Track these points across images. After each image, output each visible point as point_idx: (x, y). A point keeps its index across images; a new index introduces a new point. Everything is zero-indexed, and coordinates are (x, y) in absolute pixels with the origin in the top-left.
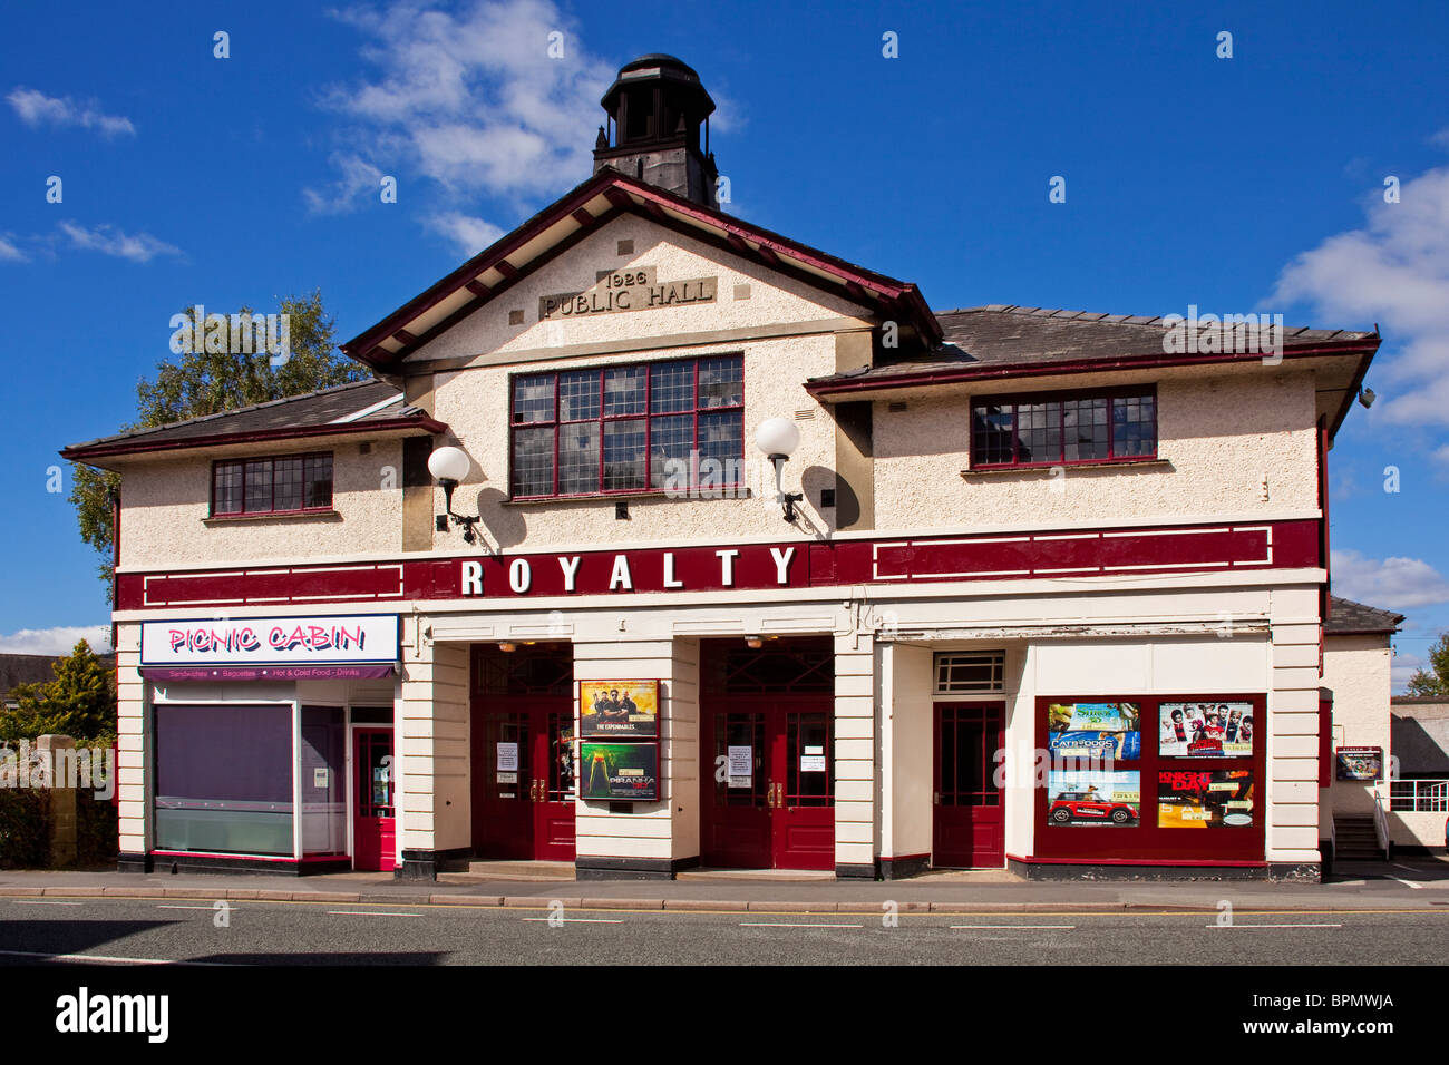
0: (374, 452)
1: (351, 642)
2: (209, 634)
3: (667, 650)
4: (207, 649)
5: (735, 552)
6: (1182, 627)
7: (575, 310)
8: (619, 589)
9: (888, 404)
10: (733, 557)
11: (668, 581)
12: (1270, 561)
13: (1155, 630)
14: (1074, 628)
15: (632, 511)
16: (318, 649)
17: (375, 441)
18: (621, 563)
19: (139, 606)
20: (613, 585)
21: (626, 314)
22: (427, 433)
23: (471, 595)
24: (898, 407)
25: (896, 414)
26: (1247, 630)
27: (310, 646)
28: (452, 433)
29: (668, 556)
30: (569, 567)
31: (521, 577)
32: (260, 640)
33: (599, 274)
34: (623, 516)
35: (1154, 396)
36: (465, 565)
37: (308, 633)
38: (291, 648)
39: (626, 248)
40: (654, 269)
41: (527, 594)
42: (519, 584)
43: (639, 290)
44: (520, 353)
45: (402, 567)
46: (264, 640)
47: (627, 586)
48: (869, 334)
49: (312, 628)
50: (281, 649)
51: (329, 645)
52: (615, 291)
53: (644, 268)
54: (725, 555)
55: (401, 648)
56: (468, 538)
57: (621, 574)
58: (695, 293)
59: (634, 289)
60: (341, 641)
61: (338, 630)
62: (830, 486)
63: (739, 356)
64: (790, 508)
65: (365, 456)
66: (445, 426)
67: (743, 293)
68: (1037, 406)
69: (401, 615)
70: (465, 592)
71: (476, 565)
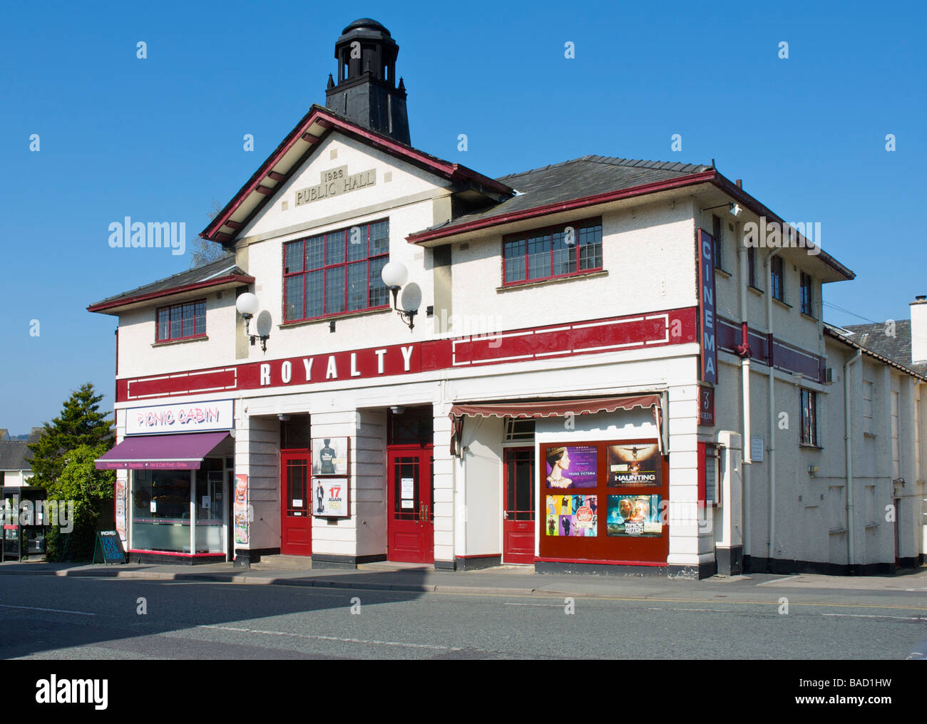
0: (223, 296)
1: (213, 418)
2: (154, 416)
3: (353, 417)
4: (152, 425)
5: (384, 351)
7: (310, 198)
8: (331, 379)
9: (459, 245)
10: (384, 354)
11: (354, 372)
12: (667, 340)
15: (338, 324)
16: (199, 422)
17: (223, 290)
18: (332, 360)
19: (126, 400)
20: (328, 377)
21: (334, 198)
22: (245, 284)
23: (265, 386)
24: (465, 246)
25: (463, 251)
27: (196, 420)
28: (257, 283)
29: (353, 356)
30: (308, 365)
31: (286, 373)
32: (174, 418)
33: (322, 173)
34: (333, 329)
35: (601, 225)
36: (263, 366)
37: (195, 412)
38: (188, 422)
39: (334, 155)
40: (346, 166)
41: (289, 384)
42: (286, 377)
43: (339, 181)
44: (286, 229)
45: (235, 369)
46: (176, 418)
47: (335, 376)
48: (449, 199)
49: (197, 409)
50: (184, 423)
51: (203, 420)
52: (329, 183)
53: (342, 167)
54: (380, 353)
55: (234, 420)
56: (265, 349)
57: (332, 369)
58: (365, 181)
59: (337, 181)
60: (209, 417)
61: (208, 410)
62: (431, 304)
63: (387, 219)
64: (411, 319)
65: (220, 300)
66: (254, 279)
67: (388, 177)
68: (538, 239)
69: (234, 400)
70: (262, 383)
71: (268, 367)
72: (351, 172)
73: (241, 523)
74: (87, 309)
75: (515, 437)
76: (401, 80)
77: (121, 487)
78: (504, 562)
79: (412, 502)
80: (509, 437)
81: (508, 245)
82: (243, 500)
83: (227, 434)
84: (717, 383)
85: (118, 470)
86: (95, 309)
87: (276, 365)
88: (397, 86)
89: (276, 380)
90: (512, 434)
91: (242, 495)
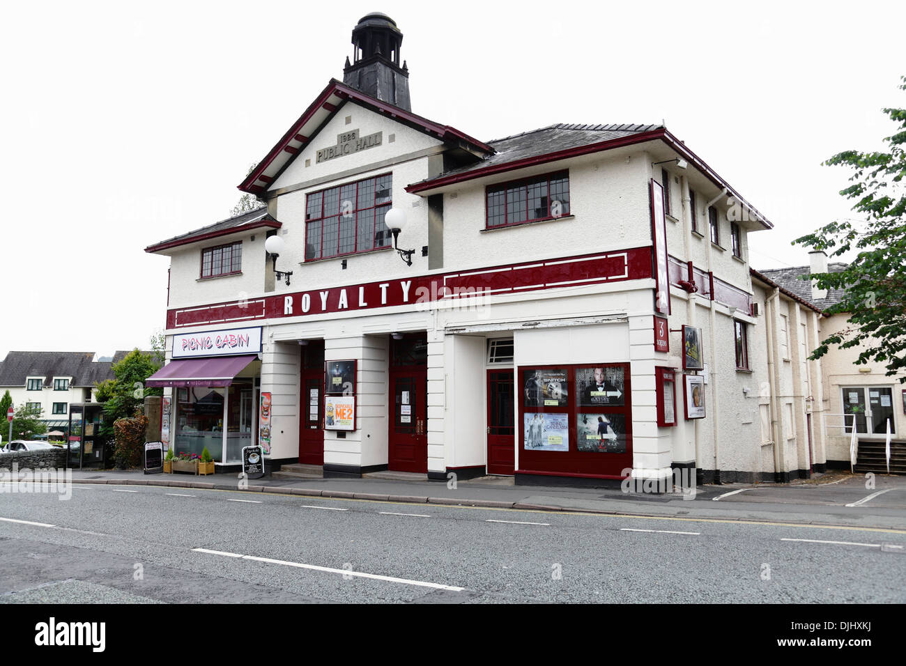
0: (256, 239)
1: (244, 344)
2: (196, 341)
3: (361, 342)
4: (194, 349)
5: (387, 285)
6: (584, 320)
7: (329, 157)
8: (343, 309)
9: (449, 194)
10: (387, 287)
11: (362, 303)
12: (626, 276)
13: (570, 322)
14: (533, 323)
15: (349, 263)
16: (233, 347)
17: (257, 234)
18: (343, 293)
19: (174, 327)
20: (340, 307)
21: (348, 156)
22: (274, 229)
23: (288, 315)
24: (454, 195)
25: (453, 200)
26: (616, 321)
27: (230, 345)
28: (284, 227)
29: (361, 289)
30: (324, 297)
31: (306, 304)
32: (212, 343)
33: (338, 136)
34: (344, 266)
35: (568, 177)
36: (286, 298)
37: (229, 338)
38: (223, 347)
39: (348, 121)
40: (358, 130)
41: (308, 313)
42: (305, 308)
43: (352, 142)
44: (308, 182)
45: (264, 301)
46: (214, 343)
47: (346, 306)
48: (442, 155)
49: (231, 336)
50: (219, 348)
51: (236, 345)
52: (344, 144)
53: (355, 130)
54: (384, 287)
55: (261, 345)
56: (288, 284)
57: (343, 300)
58: (373, 141)
59: (351, 142)
60: (240, 342)
61: (240, 336)
62: (426, 244)
63: (391, 173)
64: (410, 258)
65: (253, 242)
66: (281, 224)
67: (392, 138)
68: (515, 190)
69: (262, 327)
70: (286, 313)
71: (290, 298)
72: (362, 135)
73: (265, 436)
74: (145, 250)
75: (497, 360)
76: (405, 61)
77: (167, 403)
78: (488, 472)
79: (409, 417)
80: (491, 361)
81: (491, 195)
82: (267, 415)
83: (255, 357)
84: (670, 314)
85: (165, 388)
86: (152, 249)
87: (297, 297)
88: (401, 66)
89: (297, 311)
90: (494, 358)
91: (266, 411)
